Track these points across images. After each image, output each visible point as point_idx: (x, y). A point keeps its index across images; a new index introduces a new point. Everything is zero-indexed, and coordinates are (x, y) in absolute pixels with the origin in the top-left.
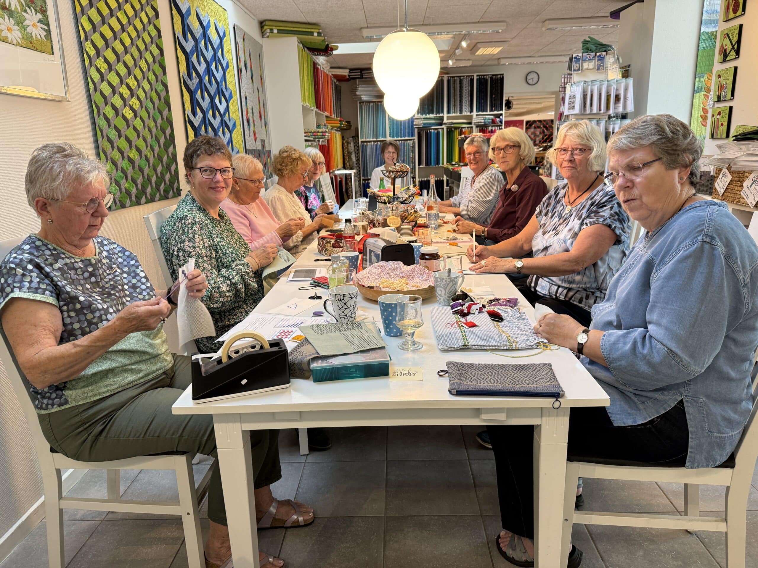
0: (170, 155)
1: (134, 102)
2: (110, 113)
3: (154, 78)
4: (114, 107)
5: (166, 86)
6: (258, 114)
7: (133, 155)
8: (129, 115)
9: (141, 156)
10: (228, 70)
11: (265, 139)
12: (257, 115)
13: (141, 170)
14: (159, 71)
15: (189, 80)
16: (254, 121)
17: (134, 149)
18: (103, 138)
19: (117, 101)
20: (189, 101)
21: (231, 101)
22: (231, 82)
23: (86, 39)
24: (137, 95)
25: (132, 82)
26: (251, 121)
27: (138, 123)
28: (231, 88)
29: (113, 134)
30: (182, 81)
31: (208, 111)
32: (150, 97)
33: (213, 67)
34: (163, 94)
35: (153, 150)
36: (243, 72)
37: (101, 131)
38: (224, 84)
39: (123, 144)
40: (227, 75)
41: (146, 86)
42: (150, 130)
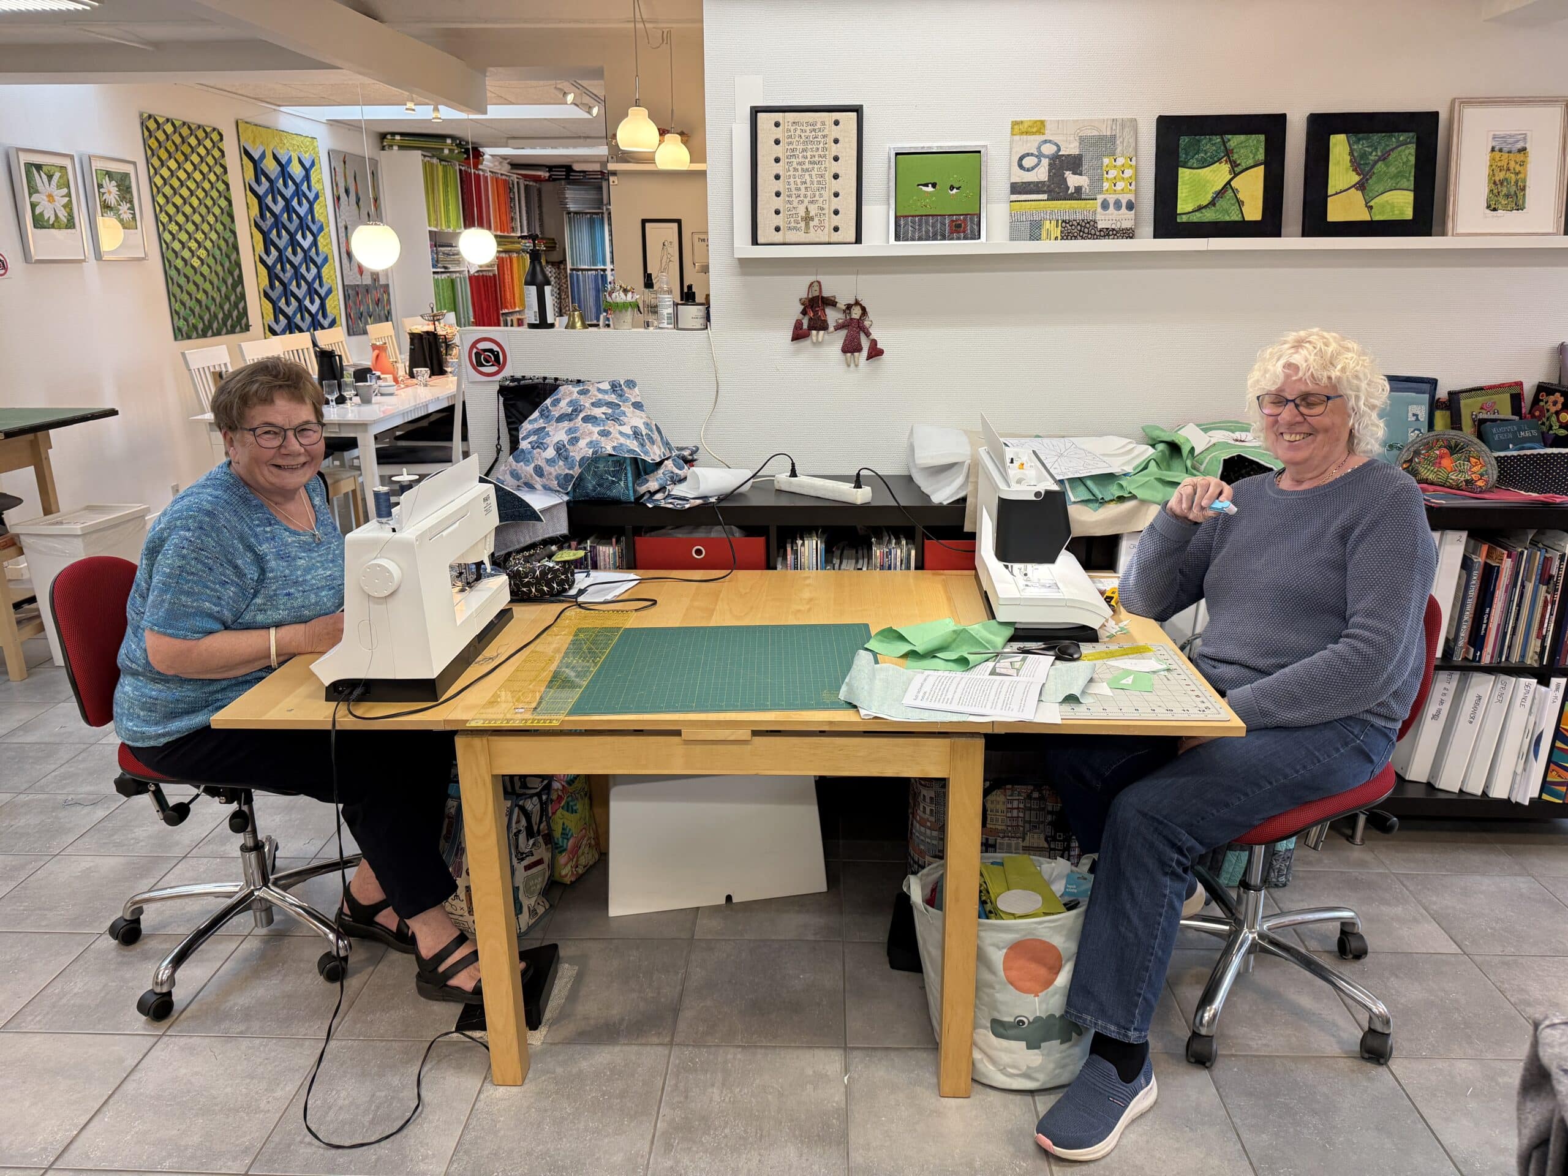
0: (238, 294)
1: (202, 253)
2: (179, 263)
3: (222, 227)
7: (201, 296)
8: (196, 263)
9: (207, 297)
10: (318, 200)
13: (208, 308)
14: (226, 219)
15: (262, 222)
17: (201, 291)
18: (173, 284)
19: (186, 254)
20: (262, 242)
21: (322, 234)
22: (322, 214)
23: (161, 211)
24: (205, 246)
25: (200, 236)
27: (205, 270)
29: (182, 281)
30: (254, 224)
32: (218, 245)
33: (295, 203)
34: (231, 240)
35: (219, 290)
36: (342, 199)
37: (172, 279)
38: (309, 217)
40: (316, 207)
41: (214, 236)
42: (217, 274)
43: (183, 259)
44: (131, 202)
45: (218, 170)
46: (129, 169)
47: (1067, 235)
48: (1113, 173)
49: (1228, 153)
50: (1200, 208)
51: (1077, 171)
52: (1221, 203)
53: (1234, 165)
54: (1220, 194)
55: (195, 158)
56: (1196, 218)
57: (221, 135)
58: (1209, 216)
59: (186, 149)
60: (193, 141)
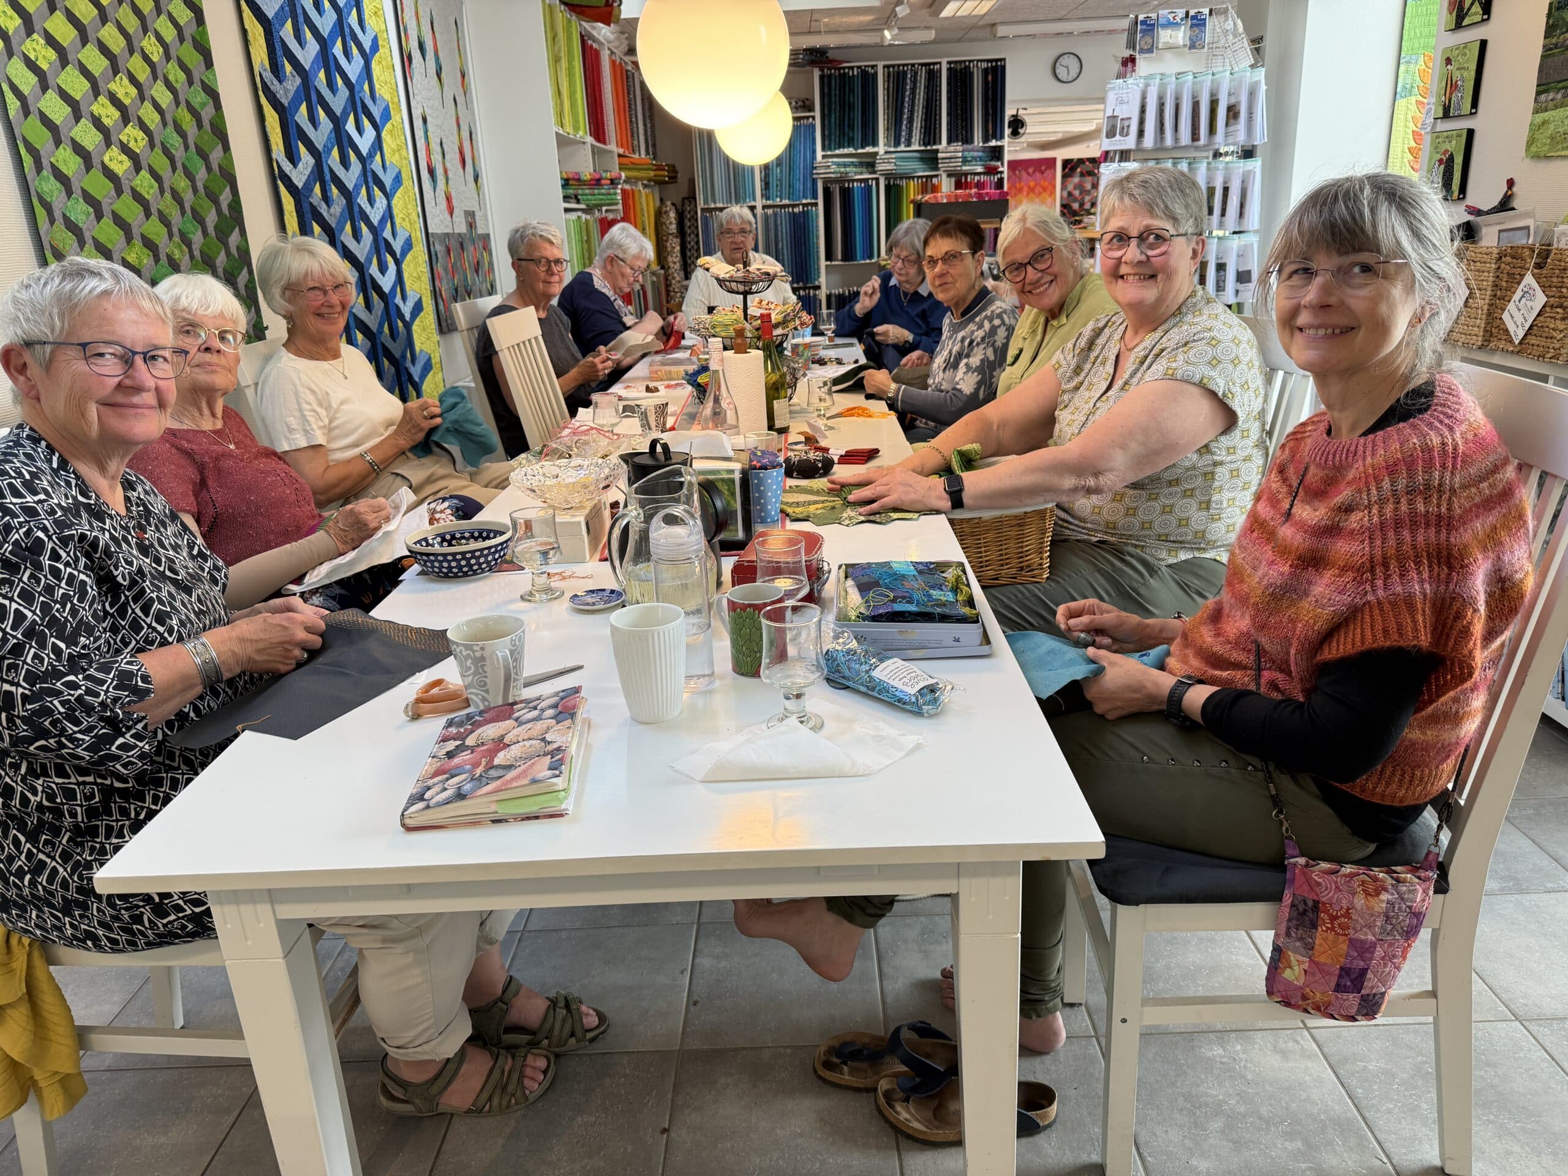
3: (182, 76)
4: (78, 149)
5: (214, 95)
6: (457, 156)
10: (378, 54)
11: (476, 209)
12: (453, 157)
15: (276, 82)
16: (446, 171)
17: (137, 242)
18: (52, 221)
19: (86, 135)
20: (278, 130)
21: (388, 126)
22: (386, 83)
24: (139, 118)
26: (439, 172)
28: (387, 97)
30: (259, 85)
31: (330, 151)
32: (175, 123)
33: (338, 49)
36: (414, 61)
37: (48, 207)
38: (366, 87)
39: (107, 232)
40: (375, 68)
41: (162, 96)
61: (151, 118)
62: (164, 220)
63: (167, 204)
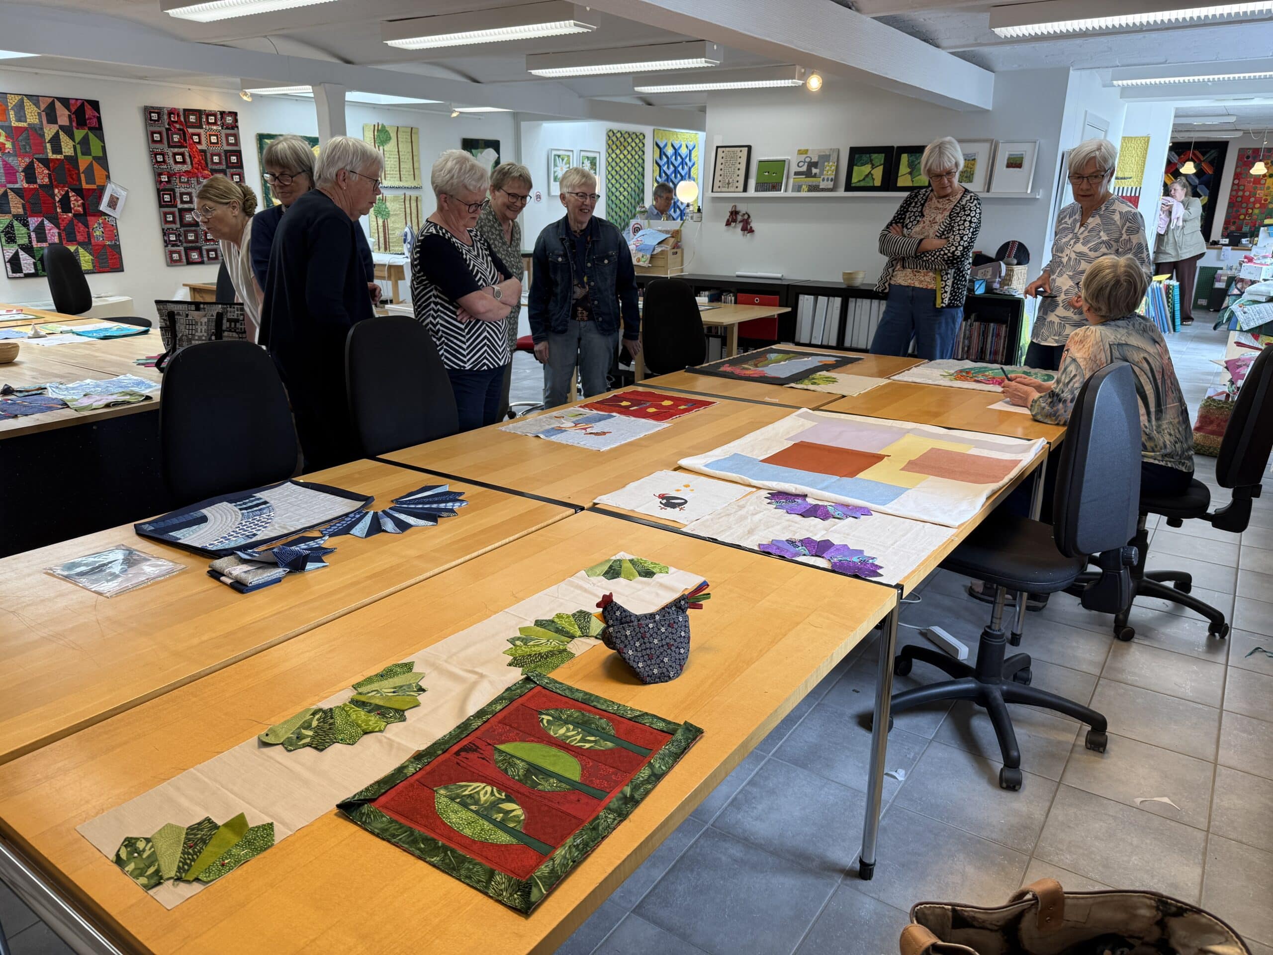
1: (626, 193)
2: (614, 198)
5: (643, 184)
7: (622, 214)
8: (622, 198)
13: (624, 220)
14: (640, 177)
19: (618, 194)
25: (626, 185)
27: (626, 202)
29: (614, 206)
34: (641, 188)
35: (631, 211)
39: (618, 210)
40: (692, 170)
41: (633, 185)
42: (631, 204)
43: (616, 196)
44: (595, 170)
45: (640, 153)
46: (597, 155)
47: (809, 191)
48: (828, 168)
49: (871, 161)
50: (859, 181)
51: (816, 168)
52: (867, 179)
53: (873, 165)
54: (867, 176)
55: (629, 148)
56: (858, 185)
57: (644, 136)
58: (862, 184)
59: (626, 144)
60: (630, 140)
61: (629, 189)
62: (628, 208)
63: (629, 205)
